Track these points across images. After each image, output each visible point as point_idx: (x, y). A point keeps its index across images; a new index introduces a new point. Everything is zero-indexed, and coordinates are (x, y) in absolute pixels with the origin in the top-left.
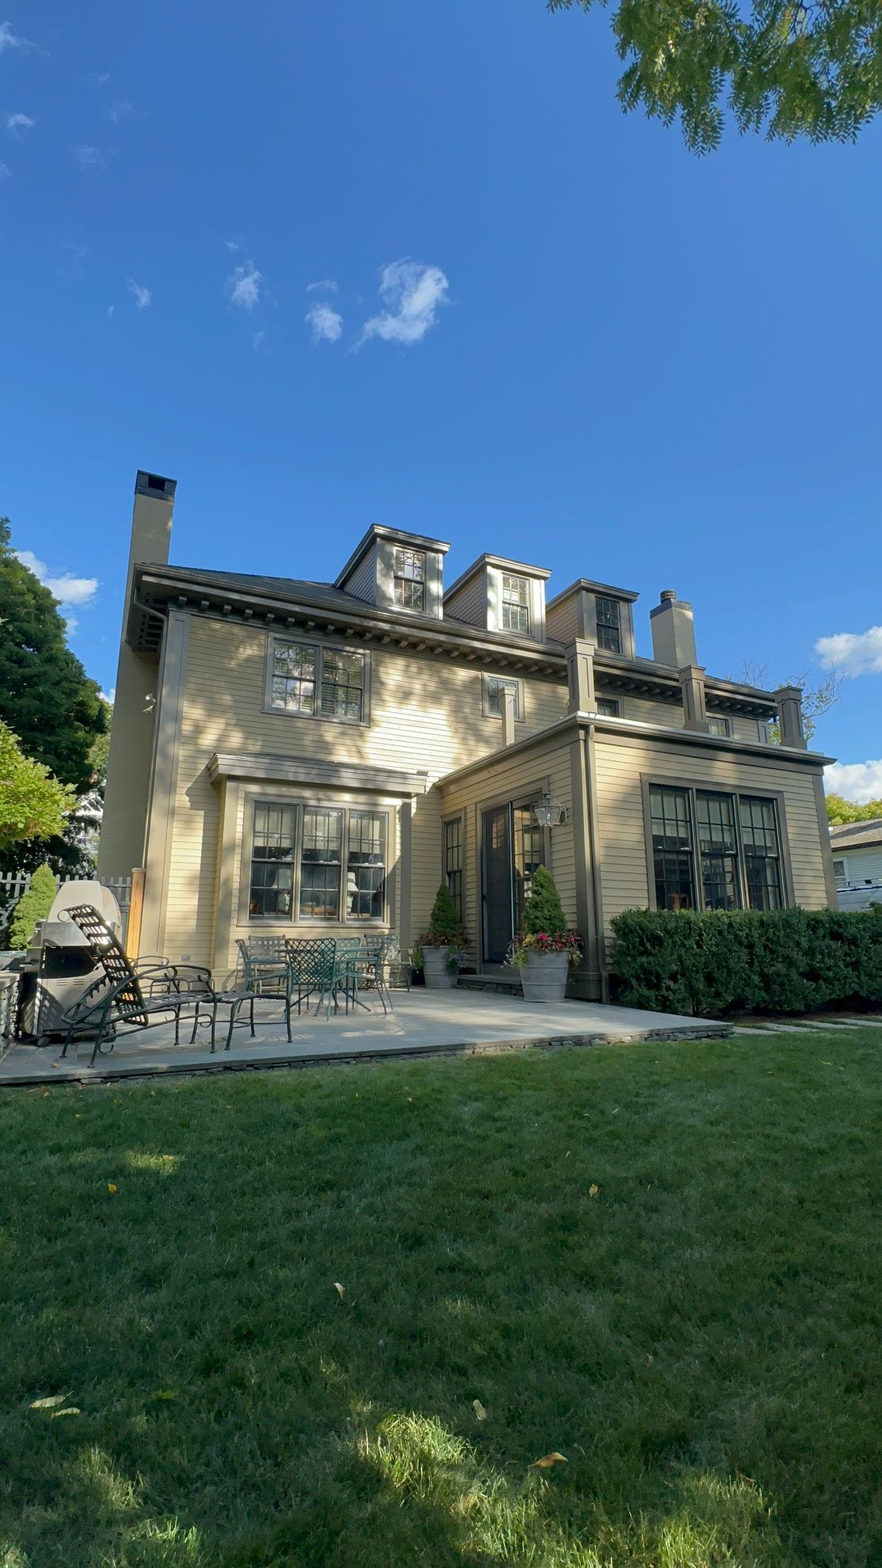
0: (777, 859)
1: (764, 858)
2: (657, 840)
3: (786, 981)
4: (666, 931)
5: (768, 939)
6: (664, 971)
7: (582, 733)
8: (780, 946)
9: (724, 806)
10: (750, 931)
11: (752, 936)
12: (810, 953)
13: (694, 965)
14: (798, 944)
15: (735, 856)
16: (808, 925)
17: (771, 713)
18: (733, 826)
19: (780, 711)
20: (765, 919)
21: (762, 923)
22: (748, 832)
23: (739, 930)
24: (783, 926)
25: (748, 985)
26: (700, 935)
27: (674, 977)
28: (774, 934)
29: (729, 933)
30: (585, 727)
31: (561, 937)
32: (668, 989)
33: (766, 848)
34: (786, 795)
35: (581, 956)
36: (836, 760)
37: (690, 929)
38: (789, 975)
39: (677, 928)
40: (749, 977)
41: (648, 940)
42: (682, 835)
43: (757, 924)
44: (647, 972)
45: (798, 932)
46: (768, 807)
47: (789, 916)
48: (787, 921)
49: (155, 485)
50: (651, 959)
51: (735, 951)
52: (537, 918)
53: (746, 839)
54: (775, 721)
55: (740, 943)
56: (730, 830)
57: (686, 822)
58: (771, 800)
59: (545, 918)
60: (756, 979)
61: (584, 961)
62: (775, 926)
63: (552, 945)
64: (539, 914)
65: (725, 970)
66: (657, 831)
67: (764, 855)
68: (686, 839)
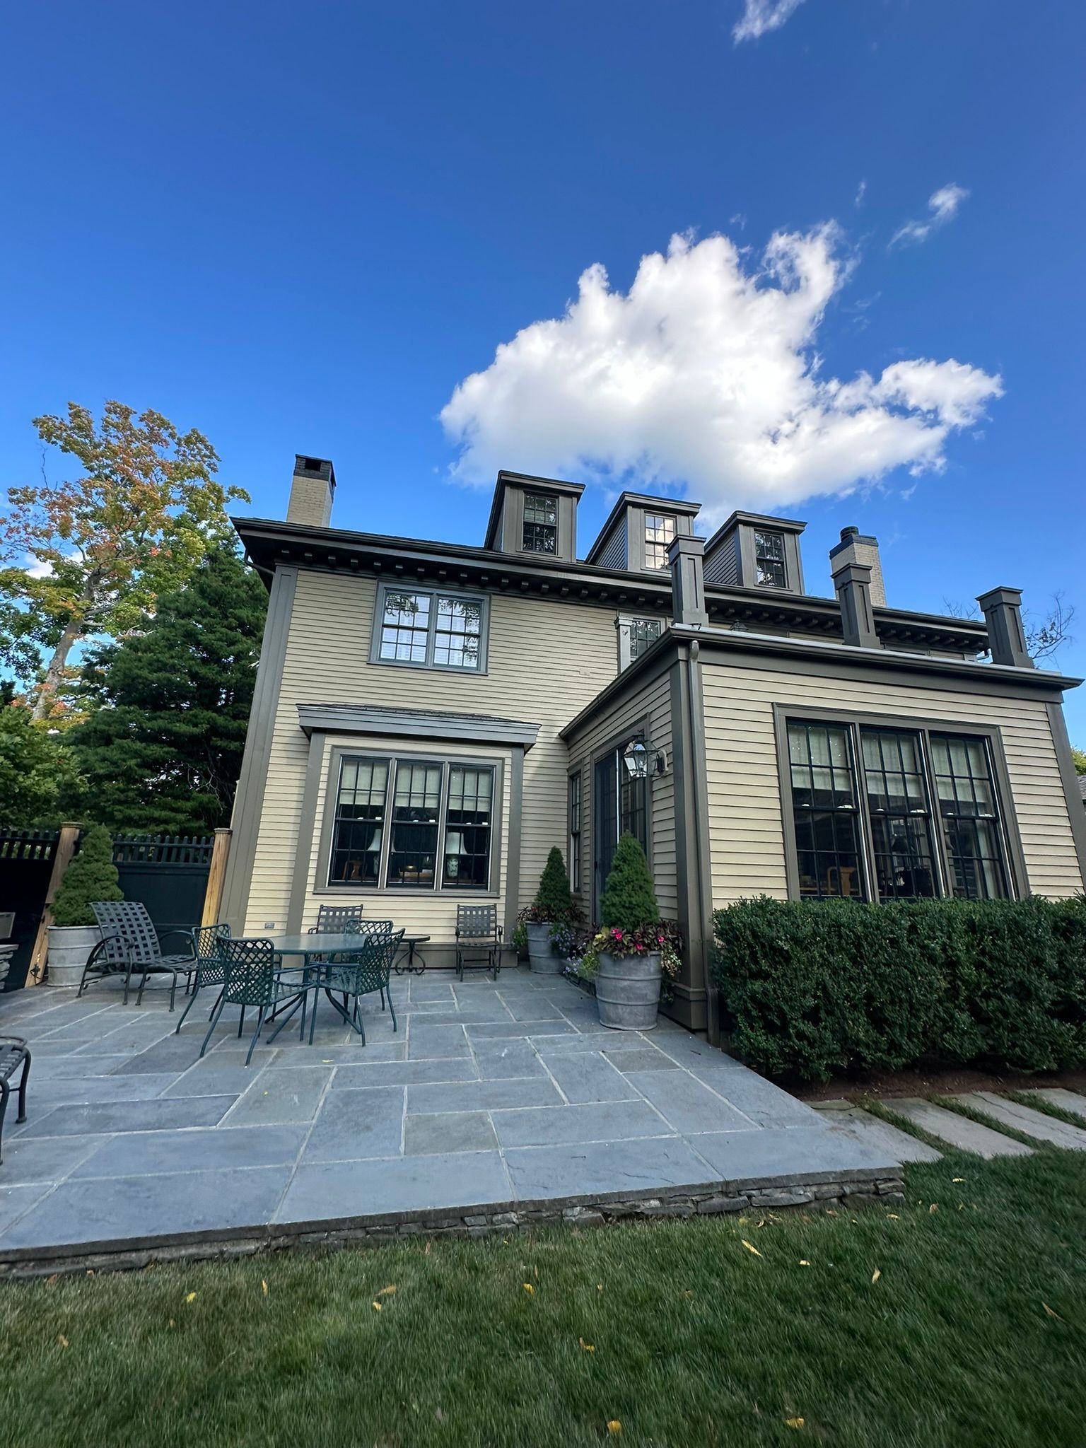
0: (994, 821)
1: (973, 820)
2: (798, 794)
3: (1020, 1024)
4: (796, 940)
5: (983, 952)
6: (792, 1008)
7: (681, 653)
8: (1006, 965)
9: (905, 749)
10: (950, 938)
11: (953, 949)
12: (1063, 975)
13: (847, 997)
14: (1039, 962)
15: (926, 817)
16: (1055, 929)
17: (981, 644)
18: (922, 774)
19: (992, 641)
20: (976, 918)
21: (972, 927)
22: (944, 783)
23: (929, 938)
24: (1010, 930)
25: (950, 1029)
26: (858, 946)
27: (812, 1016)
28: (994, 944)
29: (911, 942)
30: (686, 643)
31: (644, 934)
32: (801, 1036)
33: (976, 805)
34: (1003, 731)
35: (679, 962)
36: (1082, 681)
37: (840, 936)
38: (1025, 1014)
39: (815, 934)
40: (952, 1017)
41: (765, 956)
42: (840, 786)
43: (960, 927)
44: (762, 1007)
45: (1038, 942)
46: (976, 748)
47: (1019, 914)
48: (1016, 923)
49: (311, 467)
50: (769, 986)
51: (924, 975)
52: (613, 905)
53: (943, 794)
54: (986, 654)
55: (932, 959)
56: (917, 782)
57: (847, 769)
58: (981, 738)
59: (623, 906)
60: (964, 1018)
61: (684, 969)
62: (997, 932)
63: (629, 948)
64: (616, 900)
65: (905, 1005)
66: (800, 782)
67: (974, 814)
68: (849, 793)
